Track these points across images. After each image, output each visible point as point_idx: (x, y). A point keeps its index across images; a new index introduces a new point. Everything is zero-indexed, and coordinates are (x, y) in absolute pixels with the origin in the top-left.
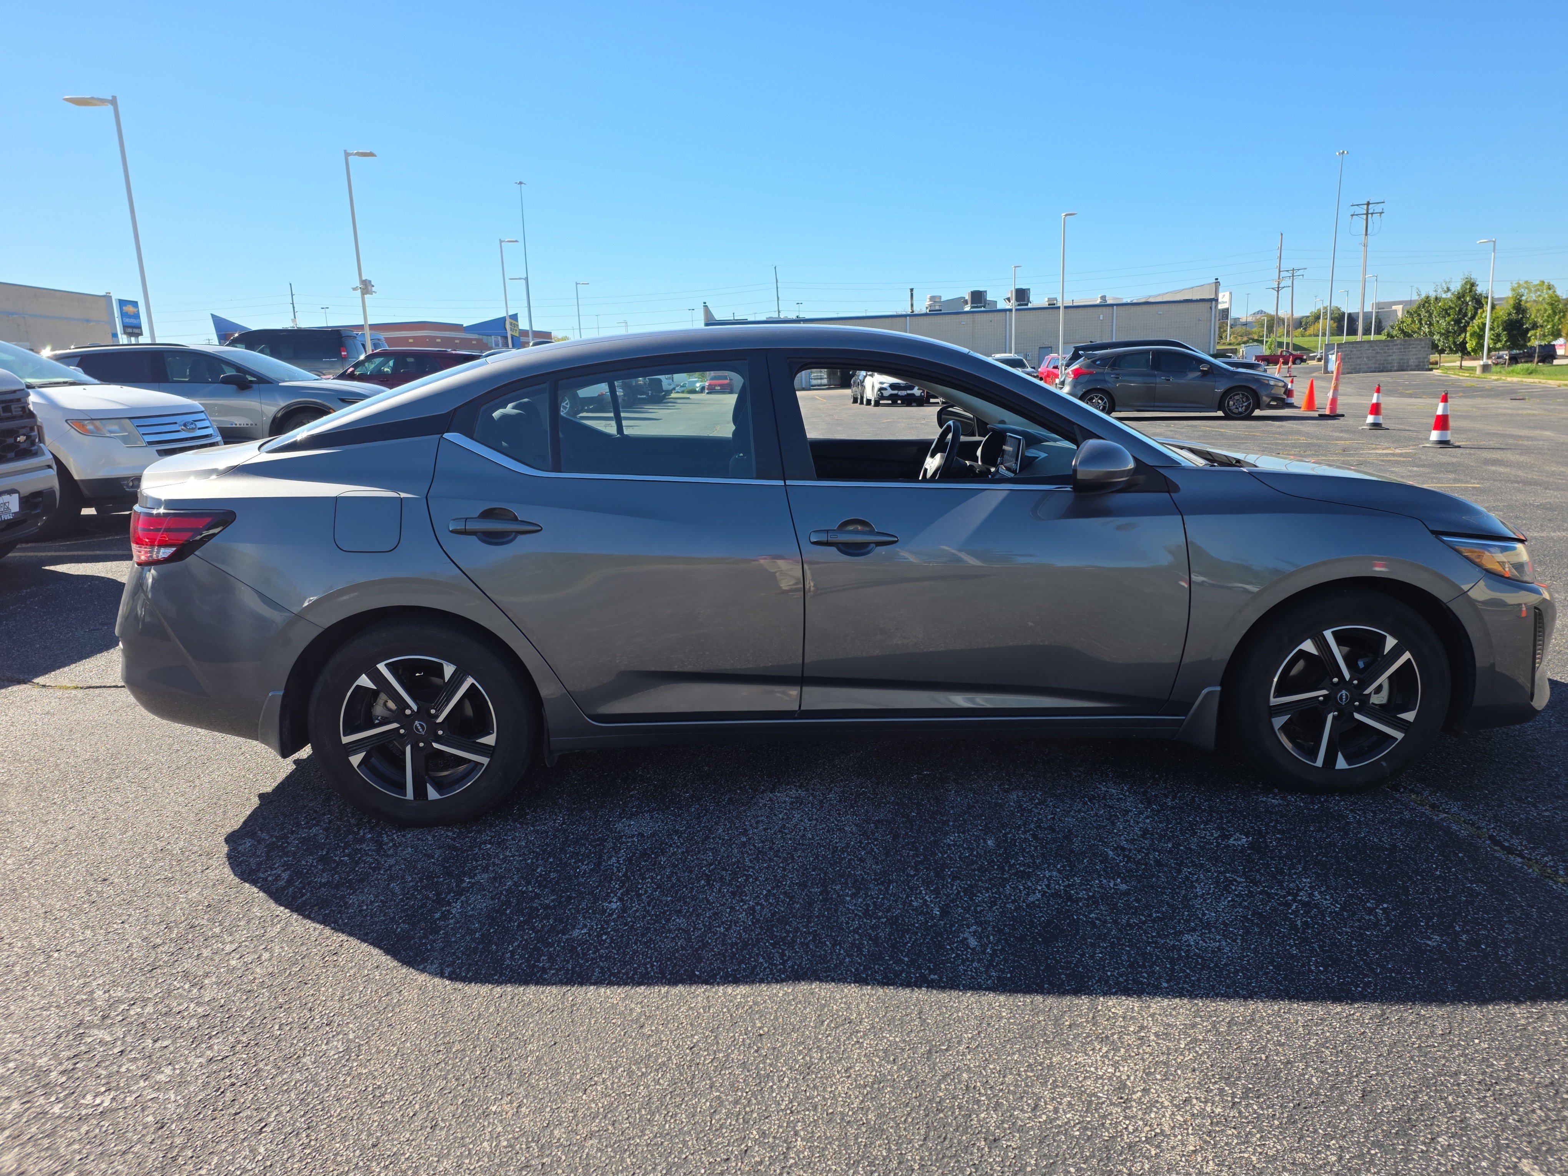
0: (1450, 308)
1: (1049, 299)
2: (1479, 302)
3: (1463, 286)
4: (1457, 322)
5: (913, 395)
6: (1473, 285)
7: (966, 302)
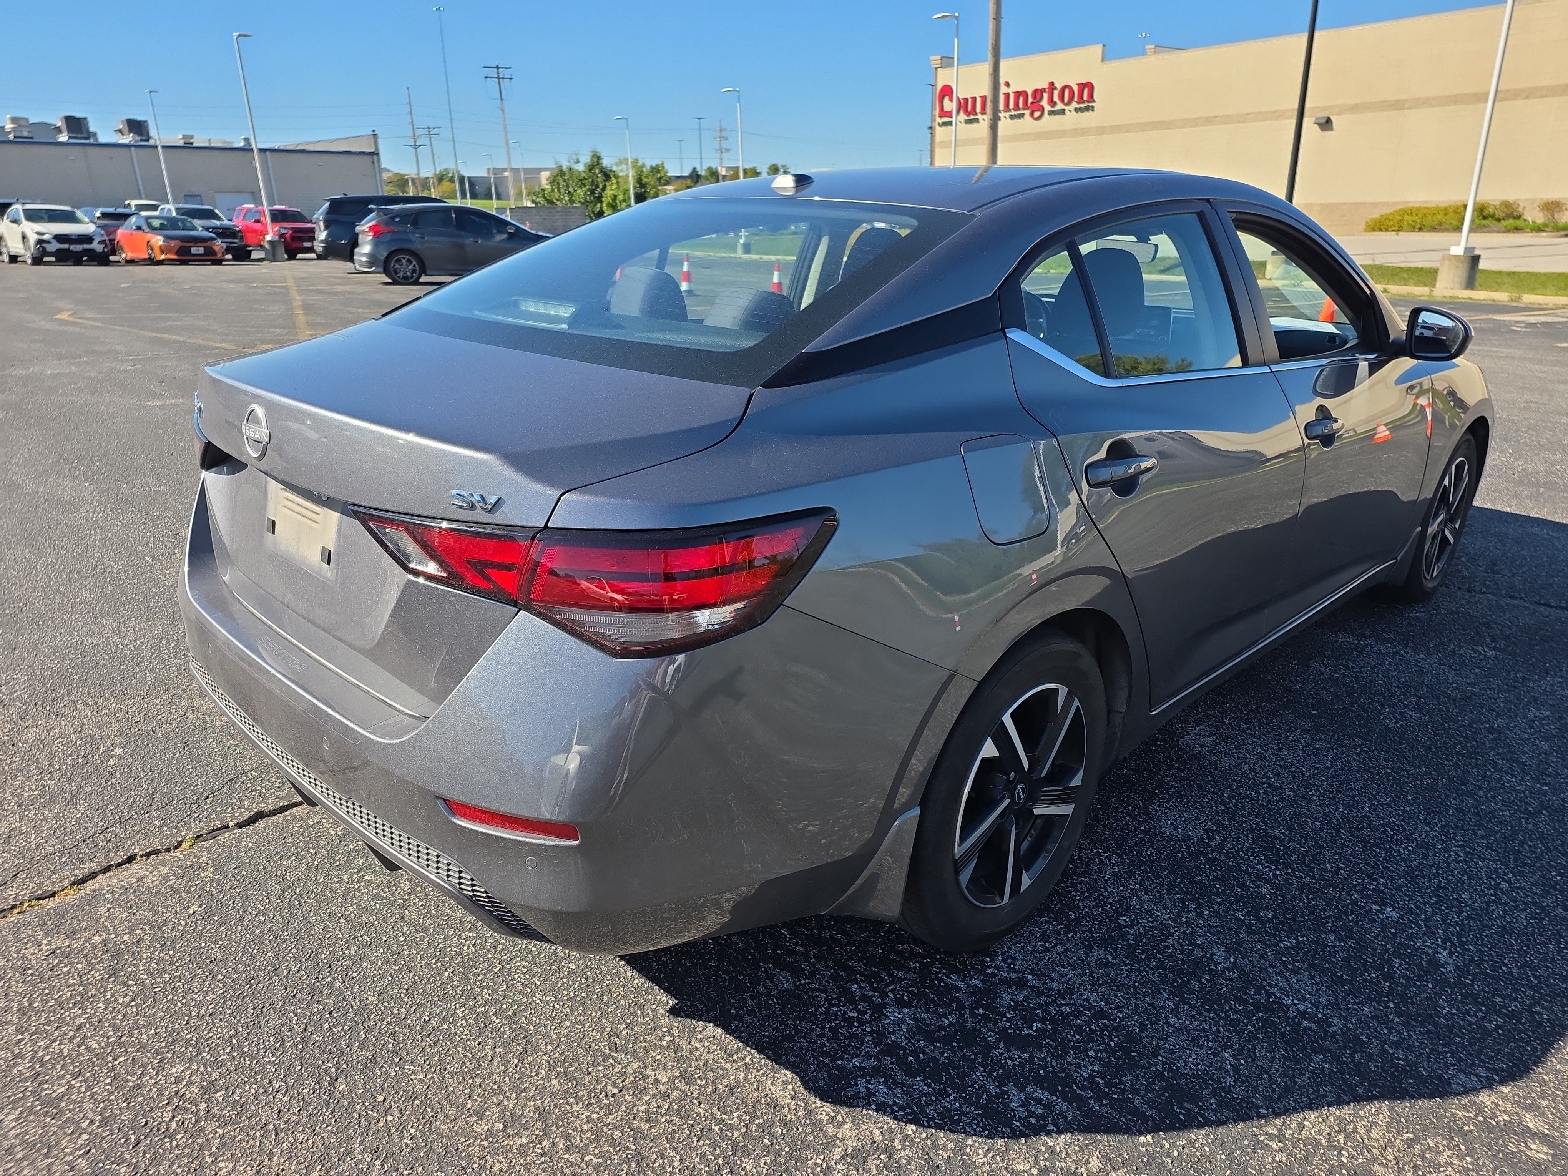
0: (585, 179)
1: (184, 137)
2: (607, 175)
3: (592, 160)
4: (592, 192)
5: (92, 250)
6: (599, 158)
7: (59, 130)
